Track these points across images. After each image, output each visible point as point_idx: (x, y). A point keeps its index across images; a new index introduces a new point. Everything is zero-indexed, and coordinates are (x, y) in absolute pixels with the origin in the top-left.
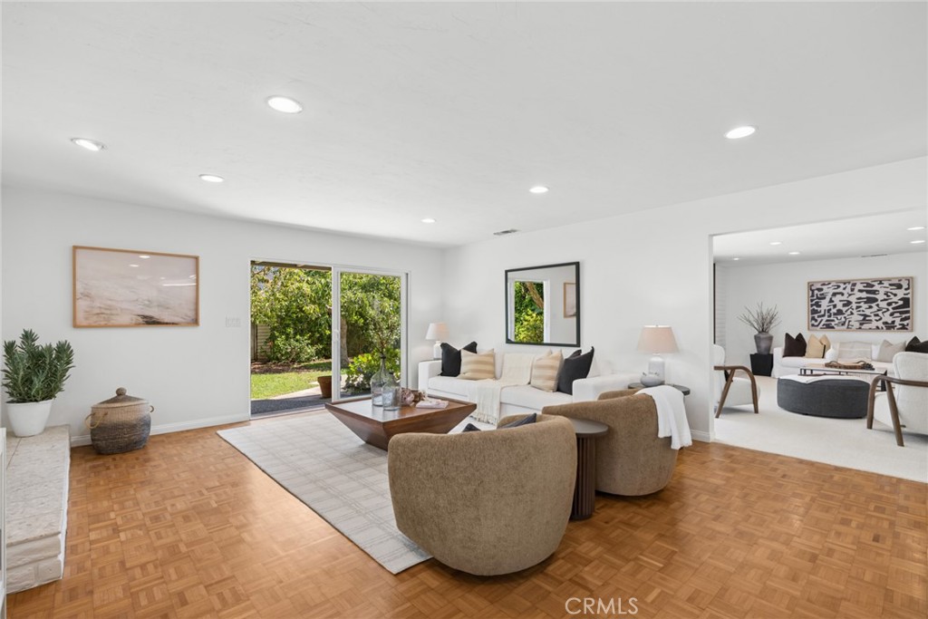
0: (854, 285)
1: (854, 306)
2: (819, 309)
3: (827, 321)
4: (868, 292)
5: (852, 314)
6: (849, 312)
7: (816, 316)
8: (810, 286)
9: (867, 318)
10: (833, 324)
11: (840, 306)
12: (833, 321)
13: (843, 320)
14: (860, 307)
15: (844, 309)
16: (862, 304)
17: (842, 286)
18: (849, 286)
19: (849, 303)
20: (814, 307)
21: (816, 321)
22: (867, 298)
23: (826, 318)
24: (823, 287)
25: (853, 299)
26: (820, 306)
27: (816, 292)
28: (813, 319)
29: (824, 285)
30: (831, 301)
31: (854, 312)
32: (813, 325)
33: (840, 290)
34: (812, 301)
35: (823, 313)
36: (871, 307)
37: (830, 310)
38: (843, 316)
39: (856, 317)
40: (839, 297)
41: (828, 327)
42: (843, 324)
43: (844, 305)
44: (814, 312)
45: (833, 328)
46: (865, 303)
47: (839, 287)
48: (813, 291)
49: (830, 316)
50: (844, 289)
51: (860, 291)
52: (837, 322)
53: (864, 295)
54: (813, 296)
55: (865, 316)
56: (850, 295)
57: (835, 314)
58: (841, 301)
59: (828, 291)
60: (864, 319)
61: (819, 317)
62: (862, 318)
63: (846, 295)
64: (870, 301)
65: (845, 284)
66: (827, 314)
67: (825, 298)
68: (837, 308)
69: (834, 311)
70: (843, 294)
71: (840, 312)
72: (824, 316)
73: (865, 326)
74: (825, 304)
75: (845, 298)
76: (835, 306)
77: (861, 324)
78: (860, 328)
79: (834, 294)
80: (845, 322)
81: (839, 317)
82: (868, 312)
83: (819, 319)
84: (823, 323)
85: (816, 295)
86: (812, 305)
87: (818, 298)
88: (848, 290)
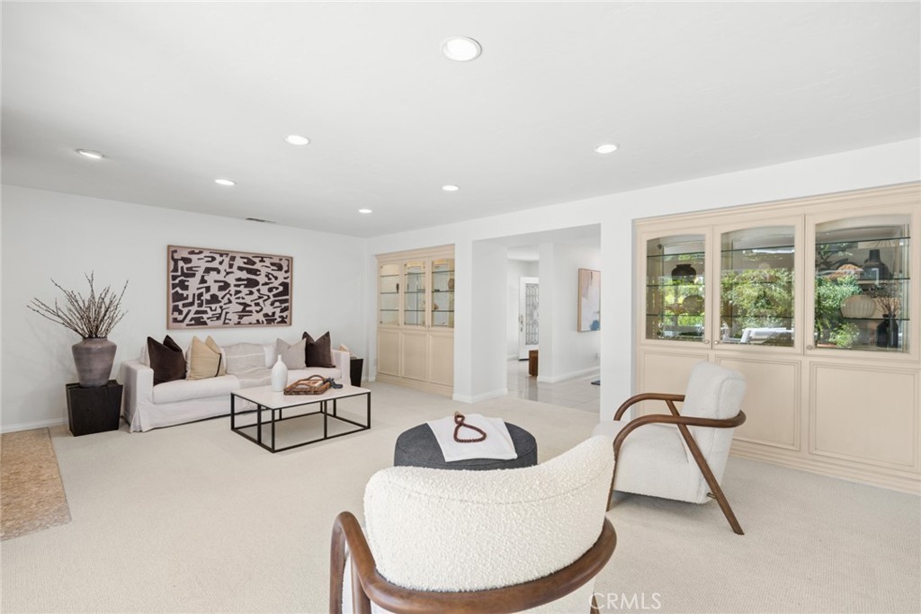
0: (233, 259)
1: (233, 289)
2: (185, 293)
3: (197, 312)
4: (250, 271)
5: (230, 302)
6: (226, 300)
7: (180, 304)
8: (172, 252)
9: (248, 309)
10: (205, 316)
11: (214, 290)
12: (205, 312)
13: (219, 311)
14: (240, 292)
15: (220, 294)
16: (242, 288)
17: (217, 256)
18: (227, 260)
19: (225, 286)
20: (178, 289)
21: (180, 312)
22: (248, 279)
23: (195, 308)
24: (192, 256)
25: (231, 280)
26: (186, 288)
27: (181, 264)
28: (176, 309)
29: (192, 253)
30: (203, 281)
31: (233, 298)
32: (175, 320)
33: (215, 264)
34: (174, 278)
35: (190, 300)
36: (251, 293)
37: (201, 295)
38: (218, 305)
39: (235, 307)
40: (213, 276)
41: (199, 322)
42: (218, 318)
43: (221, 289)
44: (177, 297)
45: (205, 323)
46: (246, 286)
47: (214, 259)
48: (176, 261)
49: (200, 305)
50: (221, 263)
51: (240, 269)
52: (210, 314)
53: (244, 275)
54: (175, 270)
55: (245, 305)
56: (228, 273)
57: (208, 302)
58: (216, 281)
59: (199, 263)
60: (244, 310)
61: (184, 306)
62: (241, 308)
63: (223, 273)
64: (252, 283)
65: (221, 255)
66: (196, 302)
67: (193, 275)
68: (211, 293)
69: (207, 296)
70: (218, 271)
71: (214, 299)
72: (192, 304)
73: (245, 320)
74: (193, 283)
75: (221, 277)
76: (208, 289)
77: (241, 317)
78: (239, 323)
79: (208, 270)
80: (221, 314)
81: (213, 306)
82: (248, 300)
83: (185, 310)
84: (191, 315)
85: (180, 267)
86: (174, 286)
87: (183, 274)
88: (225, 266)
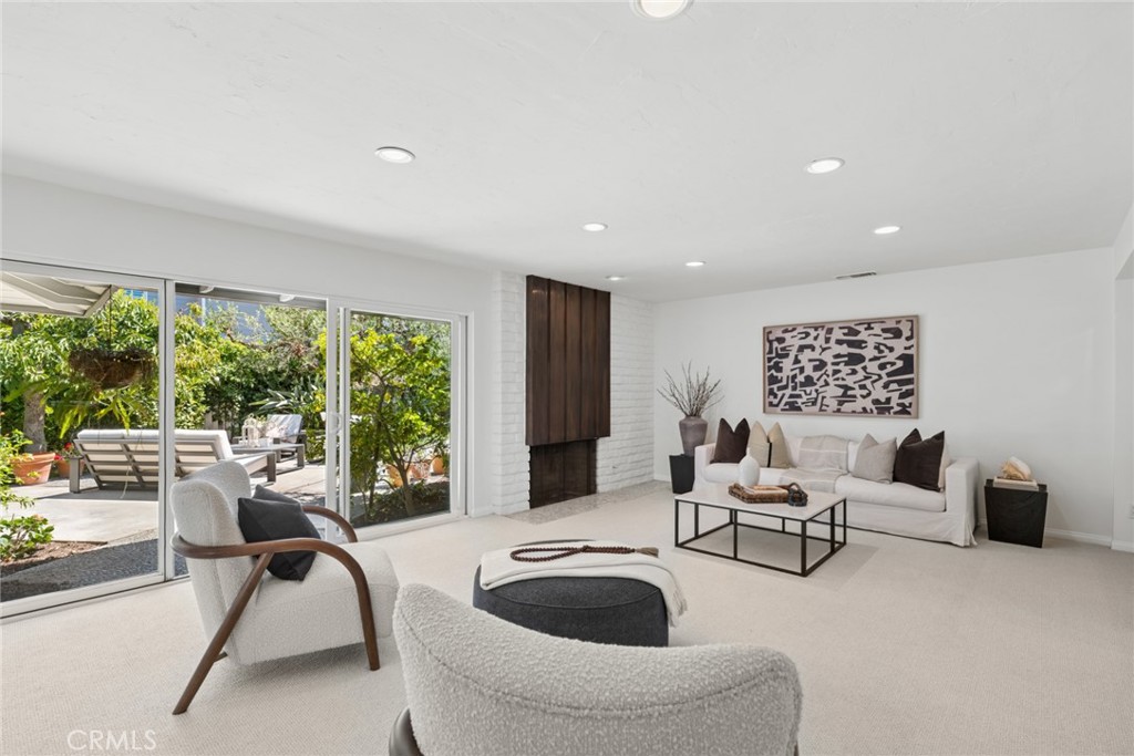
0: (830, 331)
1: (830, 368)
2: (779, 375)
3: (791, 396)
4: (851, 344)
5: (827, 384)
6: (822, 382)
7: (775, 387)
8: (767, 332)
9: (850, 393)
10: (799, 401)
11: (809, 371)
12: (799, 396)
13: (814, 395)
14: (839, 371)
15: (816, 375)
16: (841, 367)
17: (812, 331)
18: (822, 333)
19: (821, 365)
20: (773, 371)
21: (776, 396)
22: (850, 355)
23: (789, 392)
24: (787, 336)
25: (828, 357)
26: (780, 370)
27: (775, 344)
28: (771, 392)
29: (786, 331)
30: (797, 361)
31: (830, 380)
32: (771, 404)
33: (809, 341)
34: (770, 360)
35: (784, 383)
36: (854, 372)
37: (794, 377)
38: (813, 388)
39: (833, 391)
40: (808, 354)
41: (793, 407)
42: (814, 403)
43: (816, 369)
44: (773, 380)
45: (799, 409)
46: (847, 364)
47: (808, 334)
48: (771, 342)
49: (794, 388)
50: (816, 338)
51: (839, 342)
52: (805, 398)
53: (844, 349)
54: (770, 352)
55: (847, 388)
56: (824, 350)
57: (802, 385)
58: (810, 360)
59: (793, 342)
60: (844, 395)
61: (779, 389)
62: (840, 392)
63: (818, 350)
64: (855, 359)
65: (816, 329)
66: (791, 385)
67: (787, 356)
68: (805, 374)
69: (801, 378)
70: (813, 348)
71: (809, 381)
72: (786, 387)
73: (847, 407)
74: (787, 364)
75: (815, 355)
76: (802, 370)
77: (841, 403)
78: (839, 410)
79: (801, 349)
80: (816, 399)
81: (808, 389)
82: (850, 381)
83: (780, 394)
84: (785, 400)
85: (775, 348)
86: (770, 368)
87: (778, 356)
88: (821, 340)
